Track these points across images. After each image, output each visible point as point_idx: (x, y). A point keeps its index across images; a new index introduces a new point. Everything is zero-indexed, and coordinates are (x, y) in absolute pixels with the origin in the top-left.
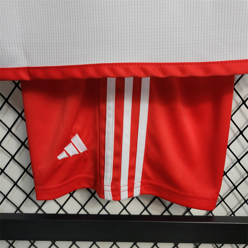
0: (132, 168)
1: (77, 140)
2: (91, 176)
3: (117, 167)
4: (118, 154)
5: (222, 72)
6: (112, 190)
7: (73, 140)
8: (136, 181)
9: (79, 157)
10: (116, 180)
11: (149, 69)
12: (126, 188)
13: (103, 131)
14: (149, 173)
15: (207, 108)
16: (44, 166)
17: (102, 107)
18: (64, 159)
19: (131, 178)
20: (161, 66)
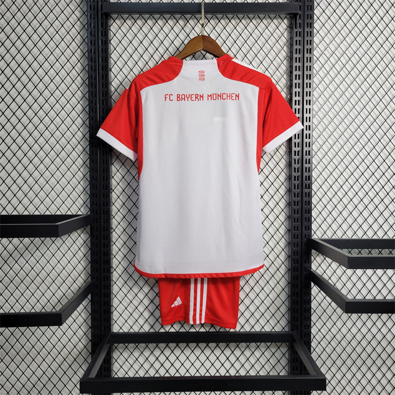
0: (201, 310)
1: (179, 299)
2: (183, 315)
3: (195, 310)
4: (195, 305)
5: (235, 276)
6: (193, 320)
7: (177, 299)
8: (202, 316)
9: (179, 306)
10: (195, 315)
11: (206, 275)
12: (199, 319)
13: (189, 295)
14: (208, 314)
15: (230, 285)
16: (165, 310)
17: (189, 286)
18: (174, 307)
19: (201, 315)
20: (210, 274)
